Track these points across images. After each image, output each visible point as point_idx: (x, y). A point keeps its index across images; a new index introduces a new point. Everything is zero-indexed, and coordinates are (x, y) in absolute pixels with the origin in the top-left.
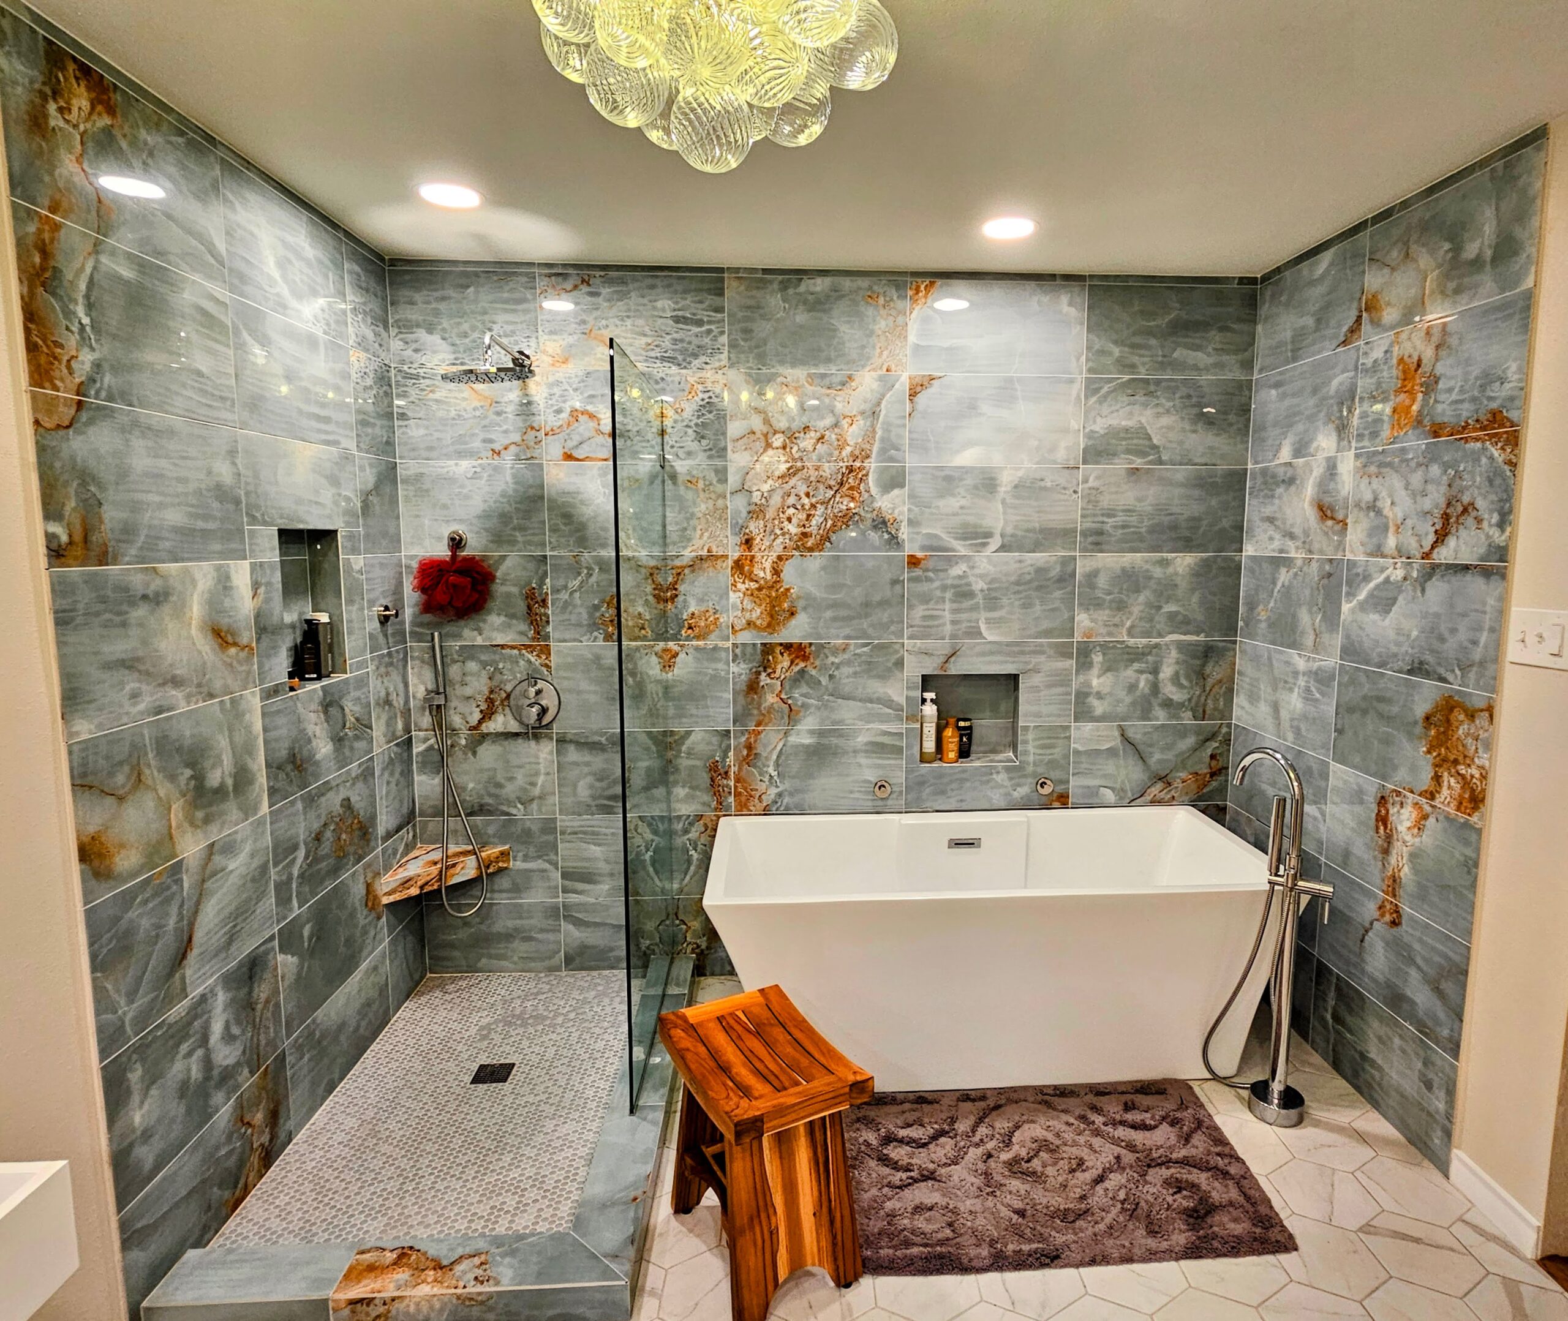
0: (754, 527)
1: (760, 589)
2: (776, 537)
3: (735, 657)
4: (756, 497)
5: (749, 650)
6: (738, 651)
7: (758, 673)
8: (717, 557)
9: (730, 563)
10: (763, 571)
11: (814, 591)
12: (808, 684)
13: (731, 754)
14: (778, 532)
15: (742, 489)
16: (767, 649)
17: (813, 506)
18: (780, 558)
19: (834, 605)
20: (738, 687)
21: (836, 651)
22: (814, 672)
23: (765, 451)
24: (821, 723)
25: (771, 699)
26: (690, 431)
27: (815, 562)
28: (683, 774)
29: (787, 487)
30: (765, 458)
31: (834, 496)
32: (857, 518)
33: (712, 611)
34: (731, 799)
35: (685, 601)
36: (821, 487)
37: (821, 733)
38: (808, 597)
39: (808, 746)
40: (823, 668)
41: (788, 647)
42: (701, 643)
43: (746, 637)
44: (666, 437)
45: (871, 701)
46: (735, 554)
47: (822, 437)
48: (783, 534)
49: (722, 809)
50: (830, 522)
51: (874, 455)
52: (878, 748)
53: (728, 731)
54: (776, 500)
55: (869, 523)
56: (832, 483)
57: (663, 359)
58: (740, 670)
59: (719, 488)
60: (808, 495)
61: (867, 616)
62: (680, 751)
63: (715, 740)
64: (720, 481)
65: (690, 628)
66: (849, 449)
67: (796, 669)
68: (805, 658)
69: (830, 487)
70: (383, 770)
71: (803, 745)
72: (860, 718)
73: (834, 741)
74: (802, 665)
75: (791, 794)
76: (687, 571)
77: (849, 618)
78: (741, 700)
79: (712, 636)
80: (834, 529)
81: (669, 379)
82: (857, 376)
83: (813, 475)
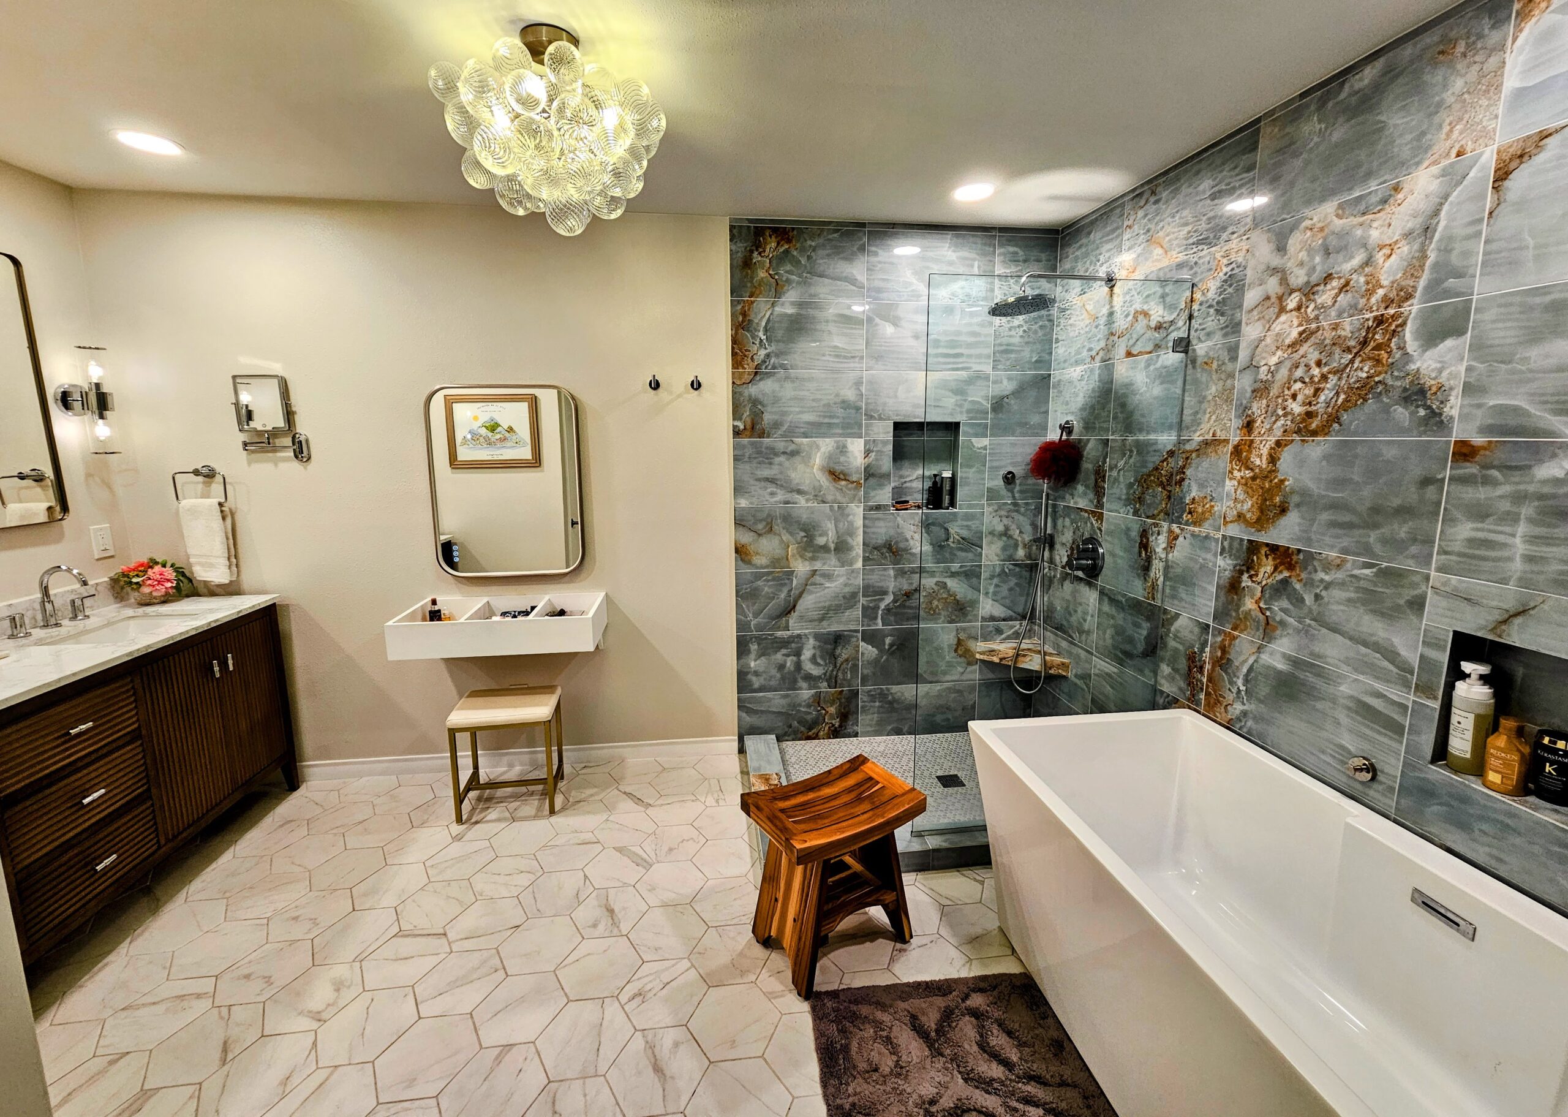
0: (1257, 408)
1: (1254, 478)
2: (1278, 418)
3: (1223, 550)
4: (1263, 372)
5: (1236, 544)
6: (1226, 544)
7: (1241, 573)
8: (1220, 442)
9: (1230, 447)
10: (1259, 460)
11: (1311, 485)
12: (1288, 599)
13: (1208, 649)
14: (1280, 412)
15: (1252, 366)
16: (1253, 547)
17: (1324, 378)
18: (1278, 443)
19: (1334, 506)
20: (1221, 582)
21: (1327, 567)
22: (1298, 586)
23: (1277, 317)
24: (1299, 649)
25: (1249, 604)
26: (1212, 311)
27: (1317, 449)
28: (1168, 655)
29: (1296, 356)
30: (1277, 327)
31: (1352, 361)
32: (1380, 388)
33: (1209, 498)
34: (1202, 696)
35: (1189, 486)
36: (1337, 351)
37: (1295, 662)
38: (1304, 493)
39: (1280, 672)
40: (1309, 584)
41: (1274, 549)
42: (1196, 529)
43: (1234, 530)
44: (1193, 321)
45: (1365, 644)
46: (1235, 439)
47: (1347, 284)
48: (1285, 415)
49: (1192, 704)
50: (1342, 397)
51: (1418, 294)
52: (1364, 711)
53: (1208, 626)
54: (1283, 373)
55: (1396, 394)
56: (1352, 343)
57: (1198, 243)
58: (1224, 565)
59: (1229, 367)
60: (1319, 364)
61: (1376, 526)
62: (1169, 630)
63: (1197, 630)
64: (1231, 359)
65: (1190, 513)
66: (1381, 292)
67: (1280, 577)
68: (1291, 567)
69: (1348, 350)
71: (1275, 669)
72: (1347, 661)
73: (1311, 678)
74: (1286, 574)
75: (1254, 718)
76: (1194, 455)
77: (1350, 526)
78: (1222, 594)
79: (1206, 524)
80: (1346, 406)
81: (1200, 262)
82: (1407, 182)
83: (1329, 335)
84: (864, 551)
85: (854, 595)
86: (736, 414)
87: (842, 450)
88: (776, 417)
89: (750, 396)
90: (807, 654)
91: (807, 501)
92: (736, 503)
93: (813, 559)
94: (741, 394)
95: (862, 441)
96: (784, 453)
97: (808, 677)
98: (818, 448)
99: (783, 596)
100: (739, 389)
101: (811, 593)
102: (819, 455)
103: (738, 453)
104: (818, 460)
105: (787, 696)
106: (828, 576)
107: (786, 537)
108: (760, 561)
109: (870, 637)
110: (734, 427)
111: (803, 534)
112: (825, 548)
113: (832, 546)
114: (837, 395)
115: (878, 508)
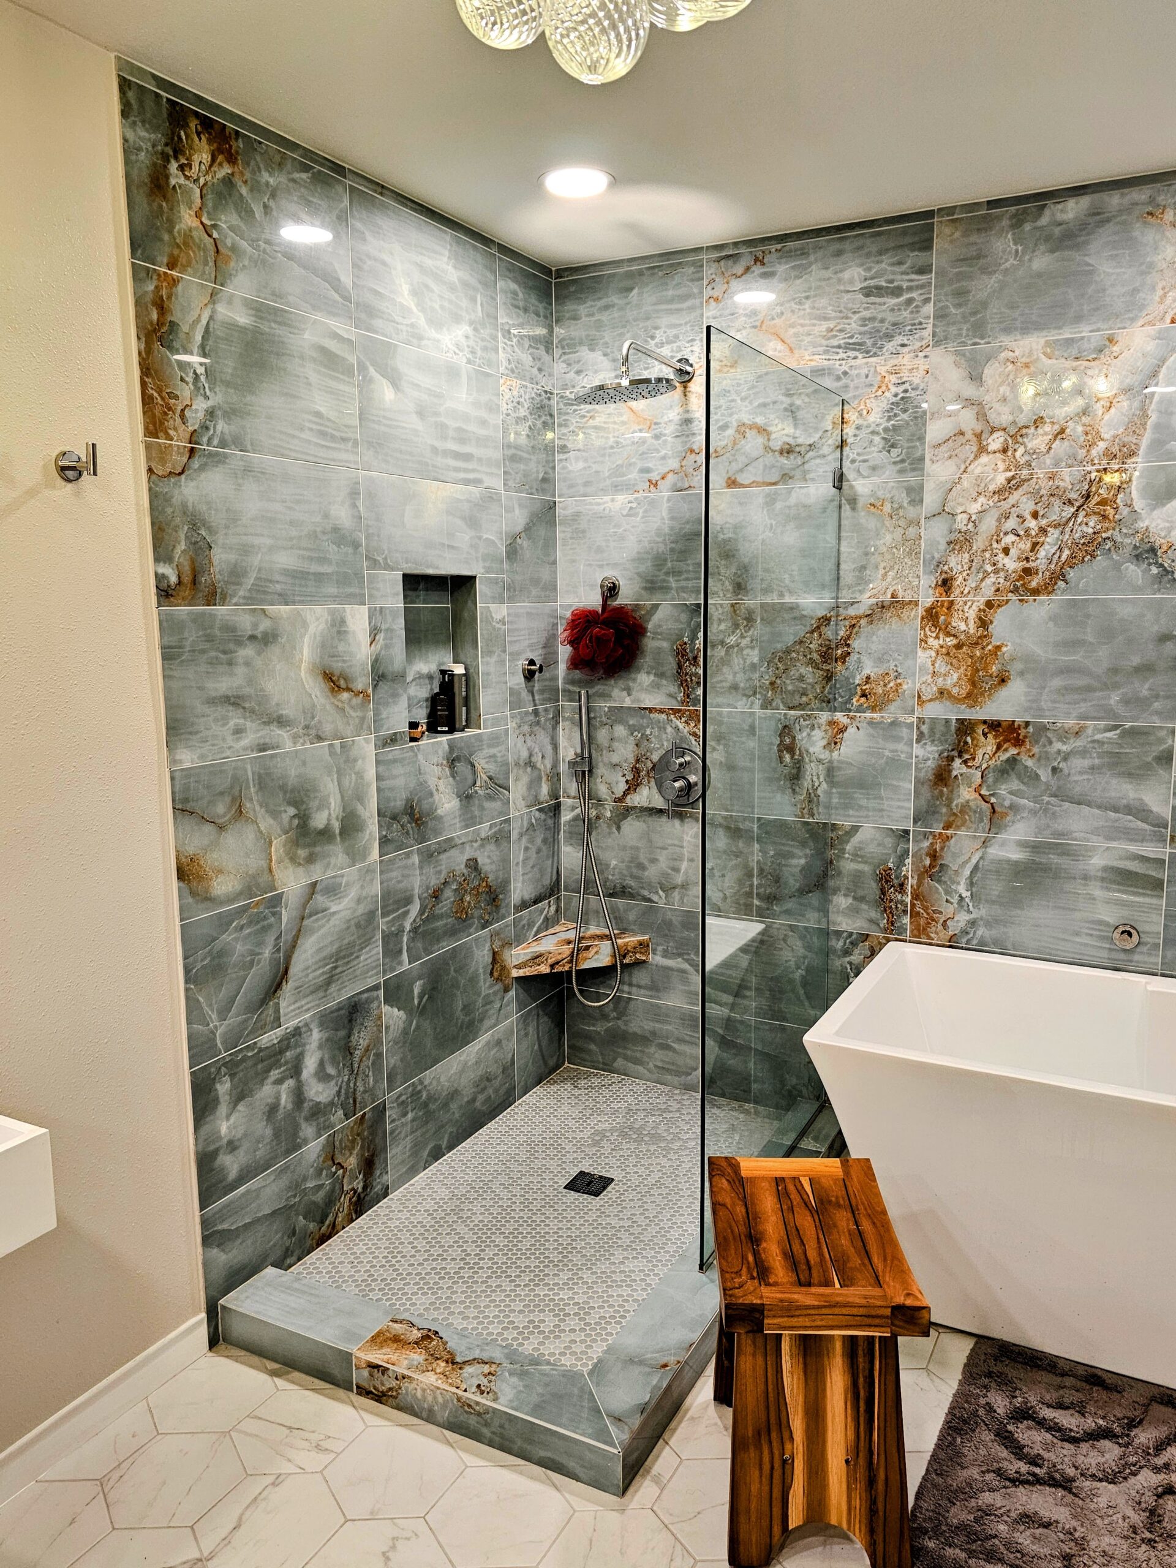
0: (956, 563)
1: (958, 646)
2: (986, 575)
3: (921, 736)
4: (961, 521)
5: (940, 728)
6: (925, 728)
7: (951, 759)
8: (904, 604)
9: (920, 611)
10: (965, 622)
11: (1039, 651)
12: (1019, 777)
13: (909, 861)
14: (989, 568)
15: (943, 512)
16: (965, 728)
17: (1043, 531)
18: (989, 604)
19: (1067, 670)
20: (922, 775)
21: (1064, 735)
22: (1030, 763)
23: (976, 457)
24: (1039, 830)
25: (966, 794)
26: (877, 439)
27: (1041, 608)
28: (844, 882)
29: (1005, 505)
30: (977, 468)
31: (1075, 515)
32: (1109, 545)
33: (893, 675)
34: (906, 920)
35: (859, 661)
36: (1057, 503)
37: (1035, 847)
38: (1029, 659)
39: (1016, 863)
40: (1043, 758)
41: (994, 726)
42: (875, 715)
43: (937, 711)
44: (846, 449)
45: (1116, 810)
46: (927, 599)
47: (1062, 431)
48: (996, 571)
49: (893, 932)
50: (1066, 553)
51: (1141, 452)
52: (1123, 878)
53: (907, 832)
54: (988, 525)
55: (1128, 550)
56: (1073, 496)
57: (848, 347)
58: (927, 754)
59: (911, 512)
60: (1035, 515)
61: (1116, 686)
62: (843, 851)
63: (889, 841)
64: (912, 502)
65: (864, 695)
66: (1102, 445)
67: (1004, 756)
68: (1018, 742)
69: (1070, 502)
70: (521, 835)
71: (1008, 861)
72: (1096, 831)
73: (1054, 859)
74: (1013, 751)
75: (988, 924)
76: (863, 622)
77: (1089, 689)
78: (926, 791)
79: (892, 707)
80: (1071, 563)
81: (854, 372)
82: (1122, 335)
83: (1045, 486)
84: (380, 826)
85: (371, 916)
86: (161, 551)
87: (339, 628)
88: (232, 557)
89: (184, 505)
90: (310, 1064)
91: (295, 738)
92: (173, 762)
93: (311, 859)
94: (168, 500)
95: (364, 609)
96: (252, 638)
97: (318, 1112)
98: (305, 624)
99: (267, 952)
100: (163, 488)
101: (312, 931)
102: (306, 639)
103: (173, 640)
104: (306, 653)
105: (284, 1170)
106: (333, 890)
107: (266, 823)
108: (222, 886)
109: (395, 992)
110: (159, 578)
111: (292, 811)
112: (325, 834)
113: (336, 825)
114: (326, 516)
115: (393, 739)
